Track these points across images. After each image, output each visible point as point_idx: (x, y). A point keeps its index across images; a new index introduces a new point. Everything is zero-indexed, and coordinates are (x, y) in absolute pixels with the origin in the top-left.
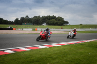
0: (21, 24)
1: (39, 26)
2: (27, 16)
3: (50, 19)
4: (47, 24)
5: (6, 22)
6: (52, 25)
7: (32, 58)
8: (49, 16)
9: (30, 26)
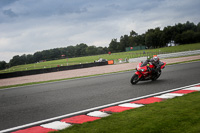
0: (123, 50)
1: (160, 50)
2: (133, 33)
3: (181, 32)
4: (176, 43)
5: (94, 51)
6: (188, 43)
7: (146, 125)
8: (180, 25)
9: (142, 51)
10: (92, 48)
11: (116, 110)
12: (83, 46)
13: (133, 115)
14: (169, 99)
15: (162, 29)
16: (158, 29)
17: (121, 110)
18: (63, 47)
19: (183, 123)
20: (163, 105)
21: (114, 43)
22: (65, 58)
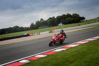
0: (37, 28)
1: (55, 28)
2: (42, 19)
3: (65, 18)
4: (63, 24)
5: (22, 29)
6: (69, 24)
8: (64, 15)
9: (46, 29)
10: (22, 28)
11: (33, 59)
12: (17, 27)
13: (42, 61)
14: (59, 52)
15: (56, 17)
16: (54, 17)
17: (36, 59)
18: (7, 28)
19: (66, 63)
20: (57, 55)
21: (32, 25)
22: (7, 33)
